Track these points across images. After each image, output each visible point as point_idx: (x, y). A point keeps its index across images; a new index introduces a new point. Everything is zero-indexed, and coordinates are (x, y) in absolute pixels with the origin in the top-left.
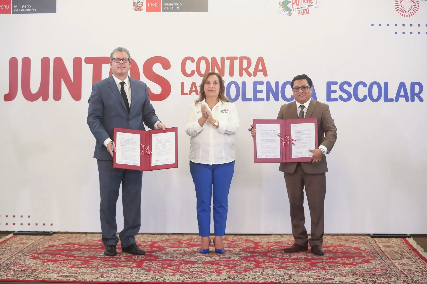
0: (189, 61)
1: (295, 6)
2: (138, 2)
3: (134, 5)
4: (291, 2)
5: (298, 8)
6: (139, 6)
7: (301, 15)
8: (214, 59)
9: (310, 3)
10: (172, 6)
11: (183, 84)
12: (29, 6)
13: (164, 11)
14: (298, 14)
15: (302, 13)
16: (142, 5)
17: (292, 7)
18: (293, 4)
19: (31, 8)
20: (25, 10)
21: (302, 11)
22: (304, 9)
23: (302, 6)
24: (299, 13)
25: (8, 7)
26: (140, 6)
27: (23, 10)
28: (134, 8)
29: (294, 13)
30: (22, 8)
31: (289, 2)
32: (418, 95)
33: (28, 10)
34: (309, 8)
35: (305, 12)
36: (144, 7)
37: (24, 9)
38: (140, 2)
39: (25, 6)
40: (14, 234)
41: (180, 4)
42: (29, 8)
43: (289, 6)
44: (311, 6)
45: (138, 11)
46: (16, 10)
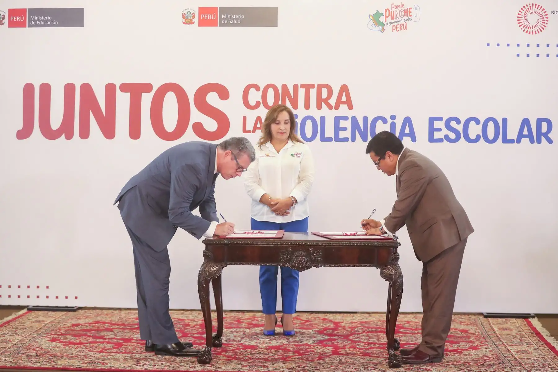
0: (252, 90)
1: (389, 20)
2: (189, 13)
3: (184, 17)
4: (384, 14)
5: (392, 23)
6: (189, 18)
7: (397, 31)
8: (284, 87)
9: (408, 16)
10: (233, 19)
11: (245, 118)
12: (50, 18)
13: (222, 25)
14: (393, 30)
15: (399, 29)
16: (194, 17)
17: (386, 21)
18: (386, 17)
19: (52, 20)
20: (45, 23)
21: (398, 26)
22: (401, 23)
23: (398, 20)
24: (395, 28)
25: (22, 19)
26: (191, 18)
27: (41, 23)
28: (184, 21)
29: (388, 28)
30: (40, 21)
31: (382, 15)
32: (546, 135)
33: (48, 23)
34: (407, 22)
35: (402, 28)
36: (196, 20)
37: (43, 21)
38: (192, 13)
39: (45, 18)
40: (27, 310)
41: (243, 17)
42: (49, 21)
43: (382, 19)
44: (409, 19)
45: (188, 24)
46: (33, 23)
